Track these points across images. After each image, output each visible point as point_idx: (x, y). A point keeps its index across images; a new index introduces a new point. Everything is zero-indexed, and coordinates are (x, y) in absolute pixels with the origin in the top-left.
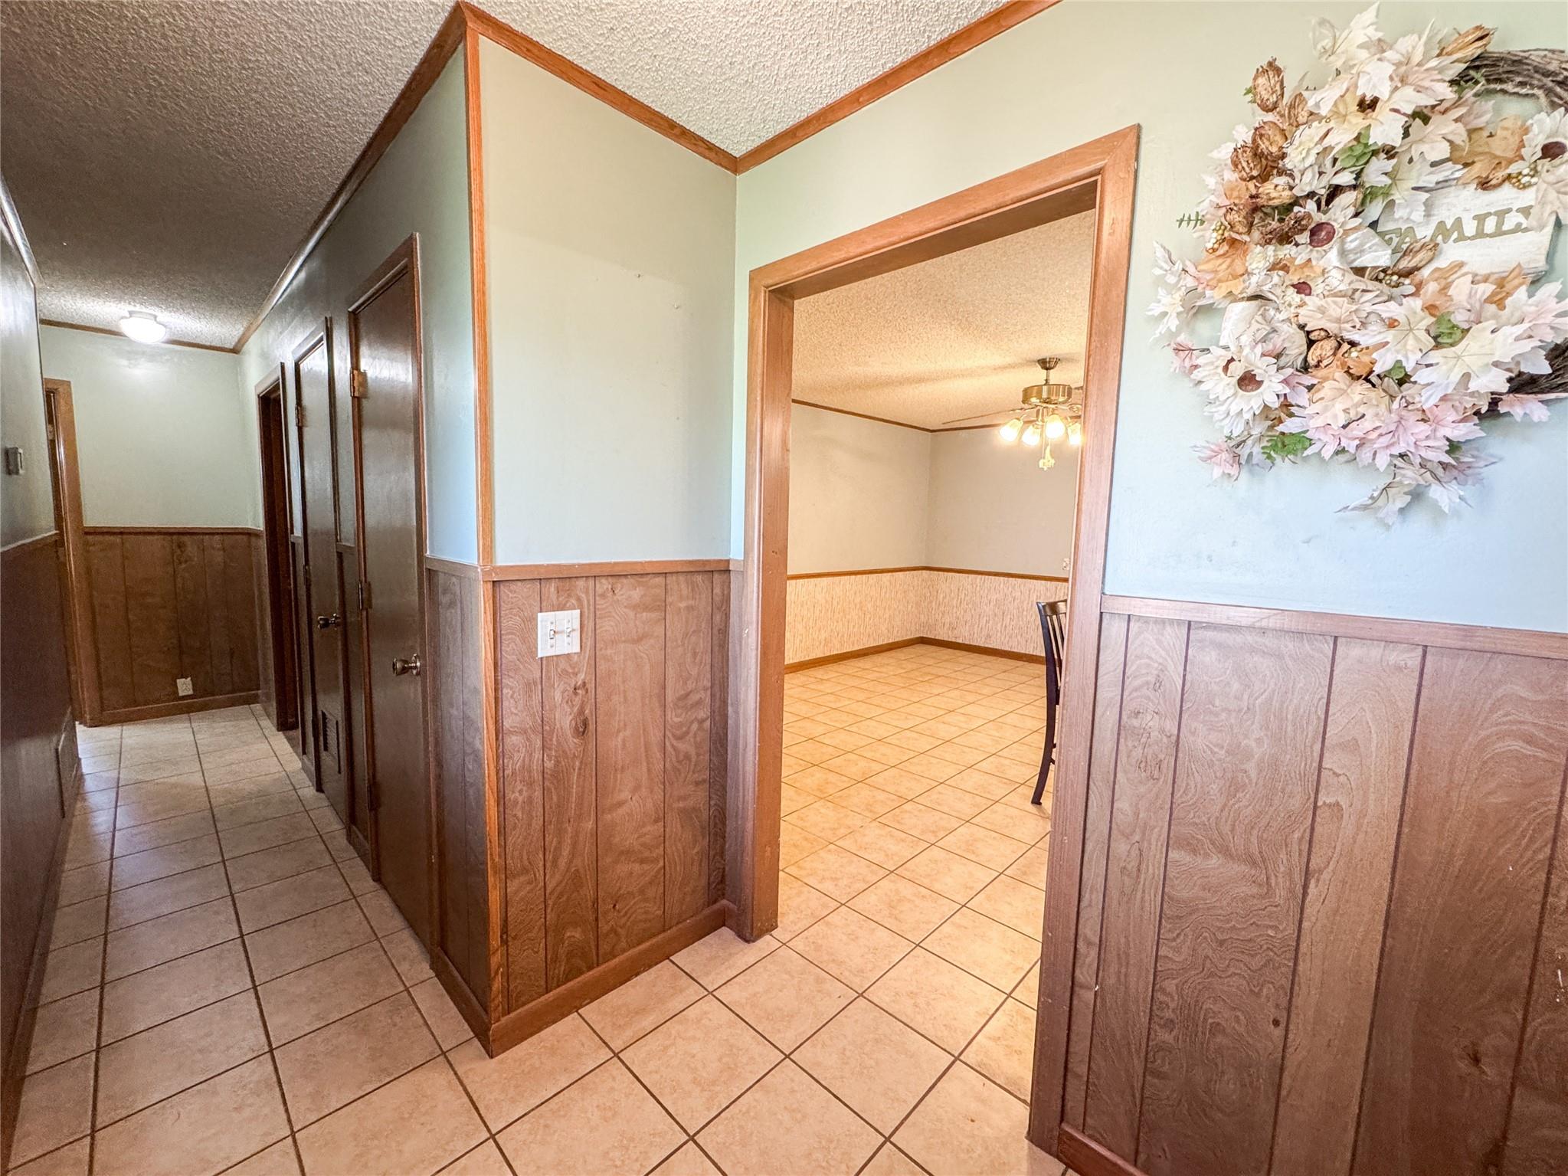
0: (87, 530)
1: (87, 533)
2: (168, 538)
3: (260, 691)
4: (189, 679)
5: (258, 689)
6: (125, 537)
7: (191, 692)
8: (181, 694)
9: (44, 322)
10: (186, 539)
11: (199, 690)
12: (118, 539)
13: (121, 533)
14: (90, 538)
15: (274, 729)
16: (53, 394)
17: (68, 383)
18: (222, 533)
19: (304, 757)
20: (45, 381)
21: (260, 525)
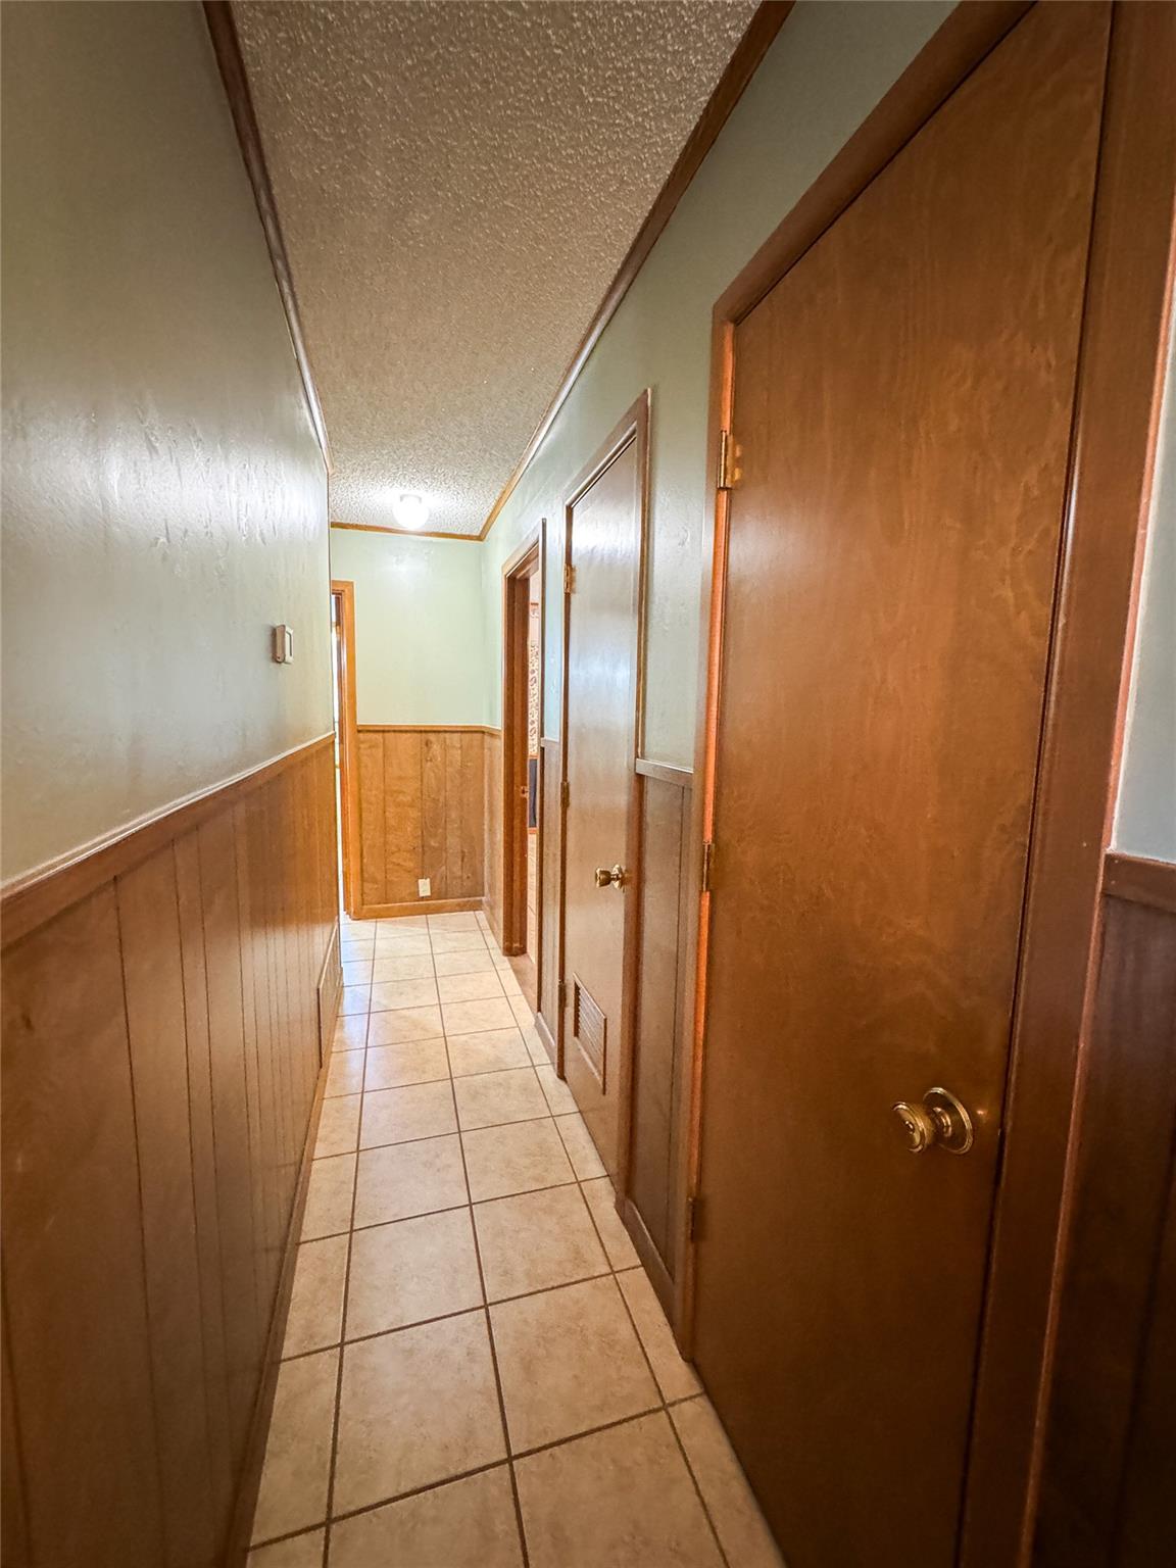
0: (360, 729)
1: (359, 731)
2: (418, 735)
3: (483, 898)
4: (428, 880)
5: (483, 895)
6: (387, 735)
7: (429, 894)
8: (422, 894)
9: (334, 525)
10: (432, 737)
11: (437, 894)
12: (379, 736)
13: (383, 731)
14: (361, 735)
15: (500, 951)
16: (341, 595)
17: (352, 583)
18: (462, 732)
19: (539, 1014)
20: (333, 583)
21: (498, 723)
